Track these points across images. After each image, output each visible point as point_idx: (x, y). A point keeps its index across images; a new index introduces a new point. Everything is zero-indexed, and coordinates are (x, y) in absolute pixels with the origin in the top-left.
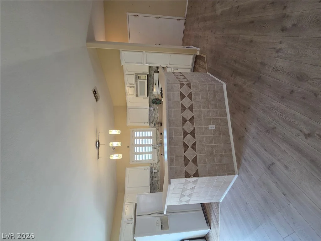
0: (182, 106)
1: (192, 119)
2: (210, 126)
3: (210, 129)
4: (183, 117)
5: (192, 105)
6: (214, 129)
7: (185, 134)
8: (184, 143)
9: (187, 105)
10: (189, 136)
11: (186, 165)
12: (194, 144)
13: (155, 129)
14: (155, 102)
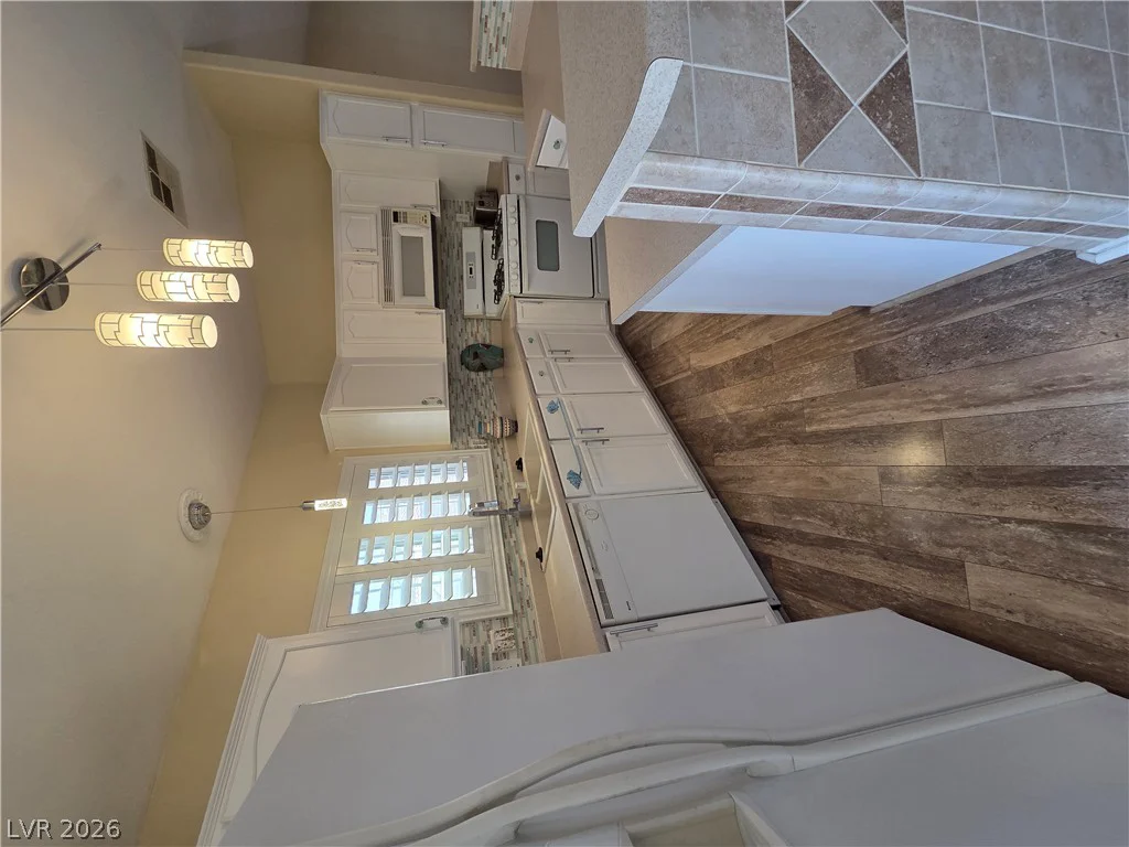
13: (485, 454)
14: (476, 355)
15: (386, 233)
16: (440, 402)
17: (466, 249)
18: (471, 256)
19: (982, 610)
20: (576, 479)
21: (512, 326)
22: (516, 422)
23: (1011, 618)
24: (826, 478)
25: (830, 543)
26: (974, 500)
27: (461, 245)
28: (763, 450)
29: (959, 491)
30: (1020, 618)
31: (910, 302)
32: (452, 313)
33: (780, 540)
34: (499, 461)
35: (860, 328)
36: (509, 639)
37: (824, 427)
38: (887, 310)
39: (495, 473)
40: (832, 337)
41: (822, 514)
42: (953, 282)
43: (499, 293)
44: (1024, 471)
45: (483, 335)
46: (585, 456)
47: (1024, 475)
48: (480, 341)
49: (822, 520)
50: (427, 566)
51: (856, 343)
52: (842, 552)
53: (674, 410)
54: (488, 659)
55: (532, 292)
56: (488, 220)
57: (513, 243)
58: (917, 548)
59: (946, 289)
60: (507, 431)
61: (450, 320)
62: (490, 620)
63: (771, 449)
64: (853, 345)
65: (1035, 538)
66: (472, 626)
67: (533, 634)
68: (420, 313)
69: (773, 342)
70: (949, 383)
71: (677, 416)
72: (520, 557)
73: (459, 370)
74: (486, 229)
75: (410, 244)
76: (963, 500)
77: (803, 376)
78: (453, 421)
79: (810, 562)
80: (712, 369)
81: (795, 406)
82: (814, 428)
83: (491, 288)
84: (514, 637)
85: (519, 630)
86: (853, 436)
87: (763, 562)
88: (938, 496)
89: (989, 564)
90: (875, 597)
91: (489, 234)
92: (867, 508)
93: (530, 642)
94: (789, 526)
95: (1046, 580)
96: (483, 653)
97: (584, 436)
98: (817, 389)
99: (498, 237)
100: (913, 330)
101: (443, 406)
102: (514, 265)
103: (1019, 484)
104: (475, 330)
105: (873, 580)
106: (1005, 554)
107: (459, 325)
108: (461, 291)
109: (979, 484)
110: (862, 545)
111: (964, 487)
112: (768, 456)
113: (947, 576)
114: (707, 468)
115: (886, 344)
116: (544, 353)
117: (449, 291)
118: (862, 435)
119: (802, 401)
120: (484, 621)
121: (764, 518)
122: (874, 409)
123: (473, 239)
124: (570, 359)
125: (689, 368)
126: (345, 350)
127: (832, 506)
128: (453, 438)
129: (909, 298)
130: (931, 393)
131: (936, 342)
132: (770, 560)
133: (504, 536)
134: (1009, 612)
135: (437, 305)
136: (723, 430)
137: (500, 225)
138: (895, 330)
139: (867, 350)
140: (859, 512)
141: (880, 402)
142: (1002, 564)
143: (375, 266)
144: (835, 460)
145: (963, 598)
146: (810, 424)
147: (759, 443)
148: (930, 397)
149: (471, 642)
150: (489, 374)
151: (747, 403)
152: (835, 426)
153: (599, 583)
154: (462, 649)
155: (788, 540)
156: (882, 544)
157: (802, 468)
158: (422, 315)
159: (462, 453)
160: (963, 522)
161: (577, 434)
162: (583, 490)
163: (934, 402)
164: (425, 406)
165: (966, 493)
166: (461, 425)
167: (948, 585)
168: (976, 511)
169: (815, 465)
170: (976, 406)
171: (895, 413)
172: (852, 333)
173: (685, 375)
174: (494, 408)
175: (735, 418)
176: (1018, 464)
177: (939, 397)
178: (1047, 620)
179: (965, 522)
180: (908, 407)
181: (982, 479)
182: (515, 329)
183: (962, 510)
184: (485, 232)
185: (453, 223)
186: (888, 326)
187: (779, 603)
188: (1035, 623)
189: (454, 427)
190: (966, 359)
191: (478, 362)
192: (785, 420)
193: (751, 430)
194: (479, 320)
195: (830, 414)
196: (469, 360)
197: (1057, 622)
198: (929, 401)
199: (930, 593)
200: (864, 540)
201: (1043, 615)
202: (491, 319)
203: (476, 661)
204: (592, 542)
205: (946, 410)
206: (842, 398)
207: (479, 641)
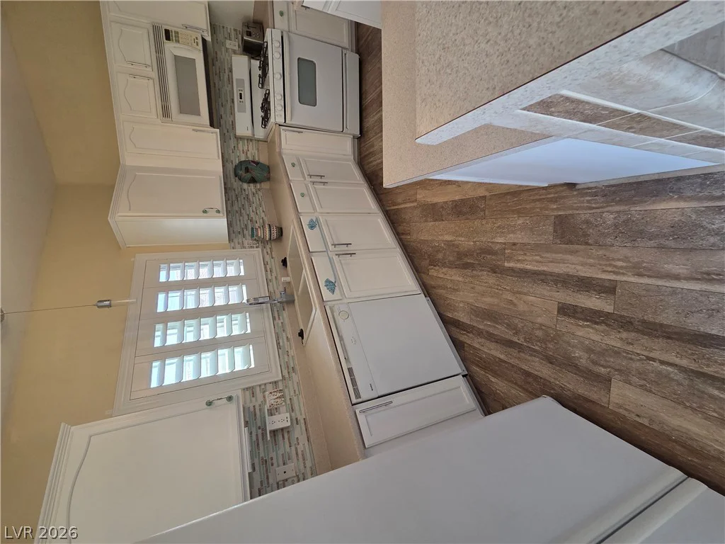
13: (257, 252)
14: (247, 170)
15: (159, 50)
16: (218, 211)
17: (236, 76)
18: (241, 82)
19: (617, 410)
20: (331, 286)
21: (277, 150)
22: (281, 229)
23: (637, 419)
24: (515, 301)
25: (510, 344)
26: (630, 341)
27: (231, 71)
28: (468, 272)
29: (619, 332)
30: (646, 422)
31: (612, 186)
32: (225, 131)
33: (473, 334)
34: (268, 258)
35: (564, 197)
36: (280, 397)
37: (519, 266)
38: (588, 188)
39: (265, 268)
40: (539, 200)
41: (508, 325)
42: (656, 177)
43: (265, 119)
44: (676, 330)
45: (252, 153)
46: (337, 265)
47: (676, 333)
48: (251, 159)
49: (507, 329)
50: (213, 345)
51: (558, 209)
52: (519, 352)
53: (400, 229)
54: (264, 413)
55: (294, 122)
56: (255, 50)
57: (278, 76)
58: (577, 362)
59: (646, 181)
60: (275, 235)
61: (224, 139)
62: (265, 384)
63: (474, 272)
64: (554, 210)
65: (672, 375)
66: (251, 390)
67: (297, 392)
68: (197, 131)
69: (487, 194)
70: (630, 255)
71: (403, 234)
72: (286, 335)
73: (233, 180)
74: (253, 58)
75: (183, 65)
76: (621, 339)
77: (509, 225)
78: (230, 225)
79: (494, 353)
80: (434, 205)
81: (498, 247)
82: (511, 265)
83: (259, 114)
84: (283, 396)
85: (286, 391)
86: (543, 277)
87: (458, 345)
88: (603, 332)
89: (630, 384)
90: (538, 384)
91: (256, 63)
92: (544, 328)
93: (295, 399)
94: (481, 327)
95: (673, 404)
96: (260, 410)
97: (336, 249)
98: (520, 237)
99: (264, 67)
100: (610, 208)
101: (221, 215)
102: (279, 97)
103: (669, 338)
104: (246, 148)
105: (539, 374)
106: (645, 380)
107: (232, 143)
108: (232, 113)
109: (638, 331)
110: (535, 351)
111: (625, 331)
112: (472, 277)
113: (595, 384)
114: (423, 276)
115: (584, 215)
116: (304, 177)
117: (222, 112)
118: (549, 277)
119: (505, 244)
120: (260, 386)
121: (463, 317)
122: (563, 261)
123: (241, 66)
124: (324, 183)
125: (416, 201)
126: (129, 158)
127: (516, 321)
128: (230, 240)
129: (612, 183)
130: (613, 260)
131: (626, 222)
132: (464, 346)
133: (274, 319)
134: (638, 416)
135: (212, 125)
136: (438, 251)
137: (266, 58)
138: (594, 205)
139: (566, 216)
140: (537, 329)
141: (569, 257)
142: (641, 386)
143: (151, 81)
144: (525, 290)
145: (605, 400)
146: (509, 262)
147: (466, 266)
148: (613, 263)
149: (251, 401)
150: (258, 185)
151: (461, 236)
152: (529, 267)
153: (350, 370)
154: (244, 408)
155: (479, 335)
156: (551, 353)
157: (497, 291)
158: (199, 133)
159: (239, 251)
160: (617, 353)
161: (331, 248)
162: (337, 295)
163: (615, 266)
164: (205, 215)
165: (624, 335)
166: (237, 229)
167: (595, 389)
168: (630, 348)
169: (507, 290)
170: (649, 276)
171: (579, 268)
172: (556, 201)
173: (412, 205)
174: (263, 215)
175: (450, 244)
176: (672, 324)
177: (620, 264)
178: (665, 427)
179: (619, 353)
180: (591, 265)
181: (640, 328)
182: (280, 154)
183: (619, 345)
184: (252, 61)
185: (223, 49)
186: (588, 202)
187: (467, 373)
188: (655, 427)
189: (231, 229)
190: (650, 240)
191: (248, 176)
192: (489, 255)
193: (461, 255)
194: (250, 139)
195: (526, 257)
196: (241, 173)
197: (674, 429)
198: (610, 265)
199: (581, 391)
200: (537, 348)
201: (664, 423)
202: (258, 140)
203: (255, 415)
204: (344, 337)
205: (623, 274)
206: (537, 248)
207: (256, 400)
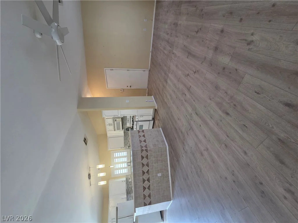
0: (143, 164)
1: (148, 172)
2: (158, 174)
3: (158, 176)
4: (143, 171)
5: (148, 163)
6: (161, 175)
7: (144, 181)
8: (144, 186)
9: (145, 163)
10: (146, 182)
11: (144, 199)
12: (149, 186)
